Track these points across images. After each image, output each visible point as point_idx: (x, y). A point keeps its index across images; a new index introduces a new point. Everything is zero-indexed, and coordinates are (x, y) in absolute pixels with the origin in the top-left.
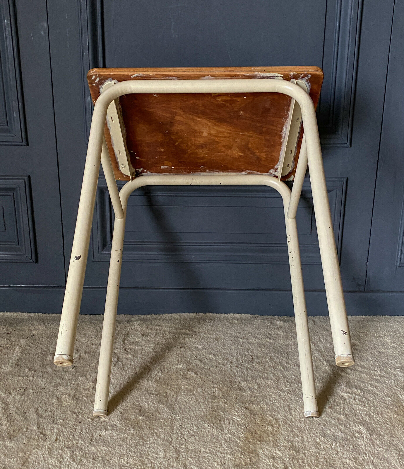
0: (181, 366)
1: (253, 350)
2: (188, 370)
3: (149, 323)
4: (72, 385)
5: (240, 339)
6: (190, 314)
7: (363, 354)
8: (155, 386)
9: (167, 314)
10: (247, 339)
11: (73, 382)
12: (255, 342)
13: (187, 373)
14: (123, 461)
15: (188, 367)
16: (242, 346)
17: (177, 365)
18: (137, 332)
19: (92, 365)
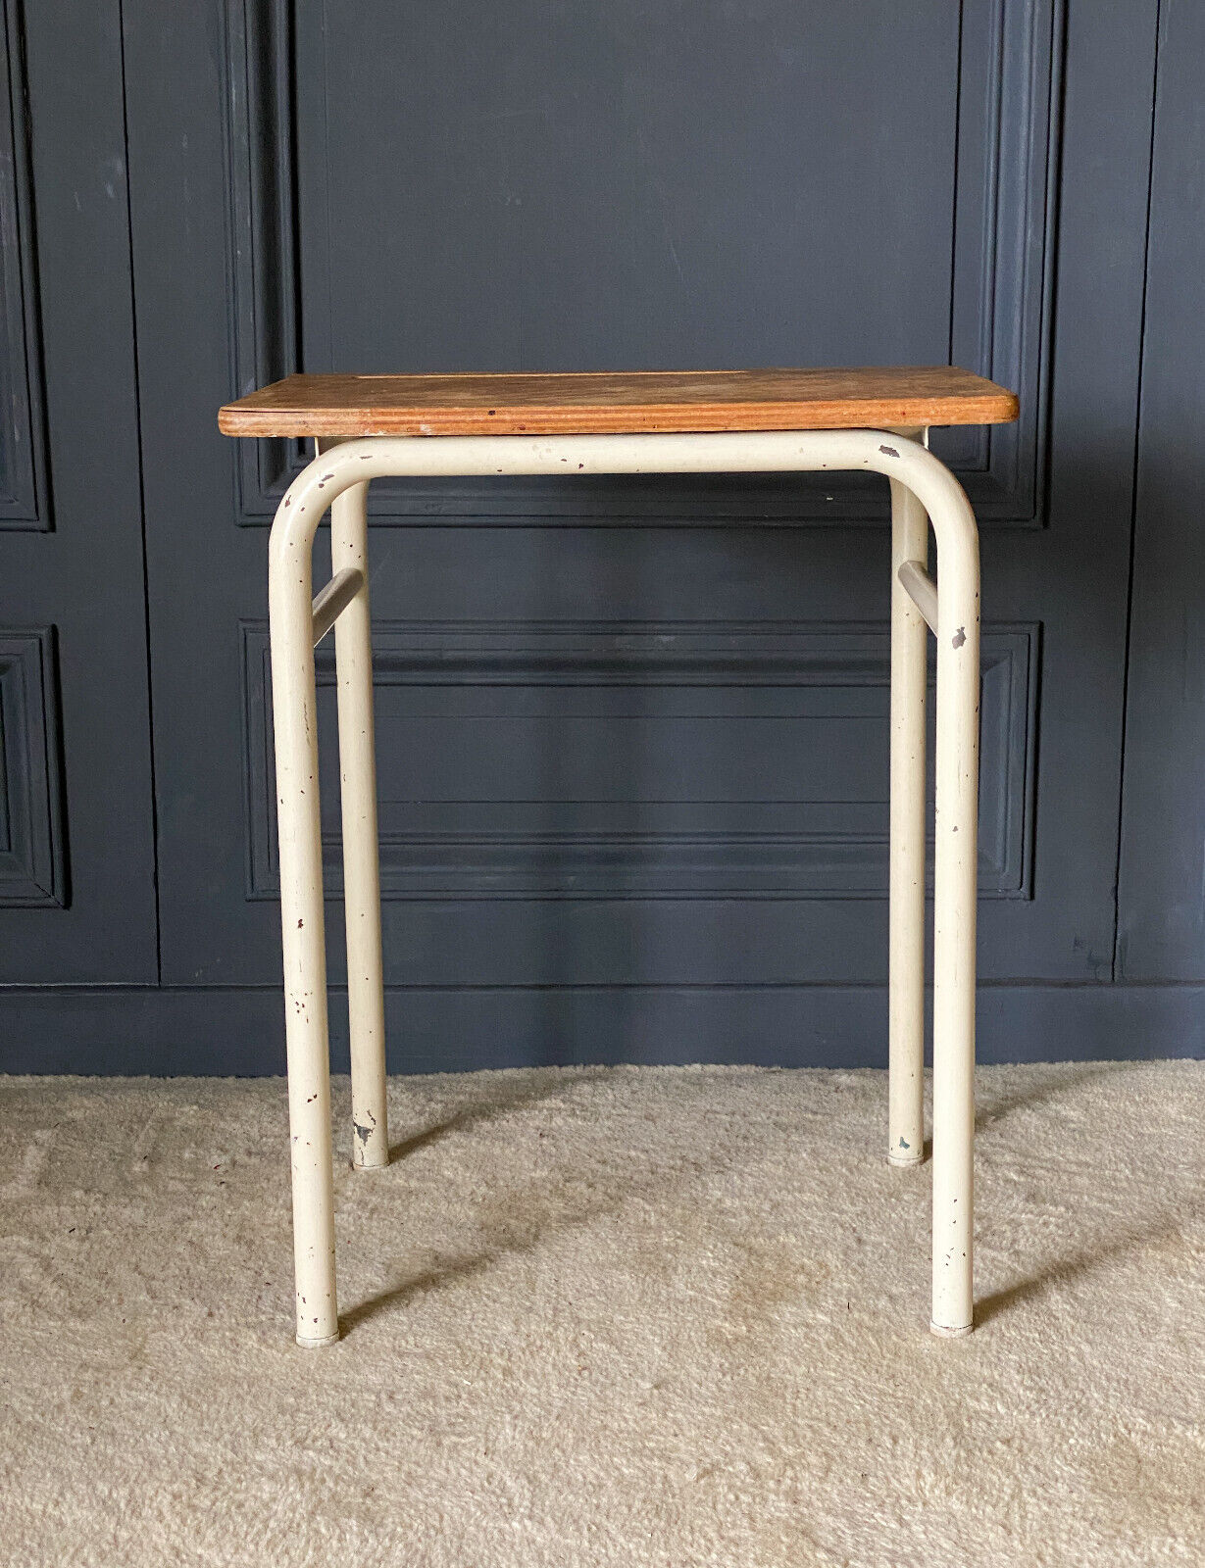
0: (545, 1174)
1: (762, 1137)
2: (567, 1181)
3: (437, 1089)
4: (227, 1217)
5: (724, 1117)
6: (564, 1069)
7: (1089, 1138)
8: (471, 1214)
9: (487, 1071)
10: (745, 1115)
11: (229, 1212)
12: (767, 1122)
13: (564, 1185)
14: (404, 1343)
15: (566, 1175)
16: (727, 1130)
17: (534, 1170)
18: (400, 1108)
19: (276, 1178)
